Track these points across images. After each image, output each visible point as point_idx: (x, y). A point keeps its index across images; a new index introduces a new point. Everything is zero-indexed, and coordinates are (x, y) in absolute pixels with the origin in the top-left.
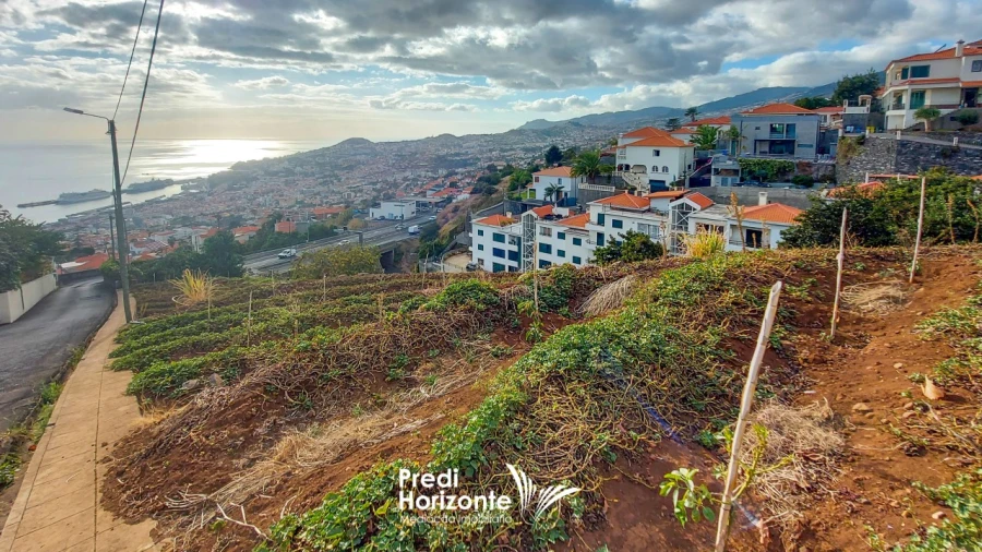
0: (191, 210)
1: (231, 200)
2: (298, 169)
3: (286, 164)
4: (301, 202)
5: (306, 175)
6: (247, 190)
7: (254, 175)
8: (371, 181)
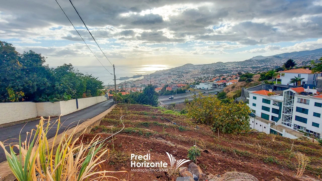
0: (146, 83)
1: (155, 81)
2: (172, 73)
3: (169, 71)
4: (173, 83)
5: (174, 75)
6: (159, 78)
7: (161, 74)
8: (193, 77)
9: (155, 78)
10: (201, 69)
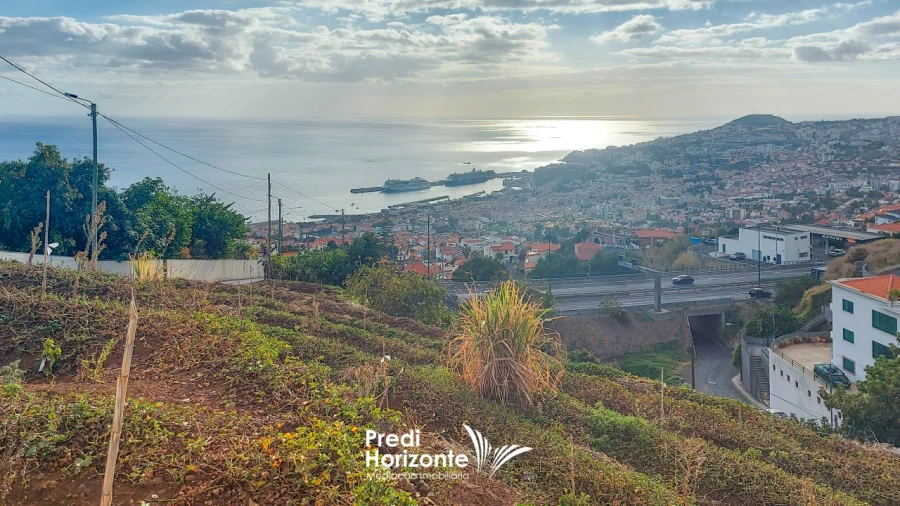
0: (511, 213)
1: (560, 204)
2: (657, 165)
3: (638, 156)
4: (656, 217)
5: (667, 174)
6: (580, 191)
7: (592, 170)
8: (780, 191)
9: (560, 188)
10: (835, 146)
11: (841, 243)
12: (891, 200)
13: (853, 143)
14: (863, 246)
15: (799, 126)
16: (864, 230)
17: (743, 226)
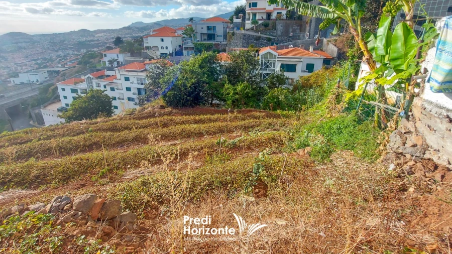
11: (58, 72)
12: (71, 57)
13: (55, 41)
14: (64, 72)
15: (34, 36)
16: (64, 67)
17: (20, 72)
